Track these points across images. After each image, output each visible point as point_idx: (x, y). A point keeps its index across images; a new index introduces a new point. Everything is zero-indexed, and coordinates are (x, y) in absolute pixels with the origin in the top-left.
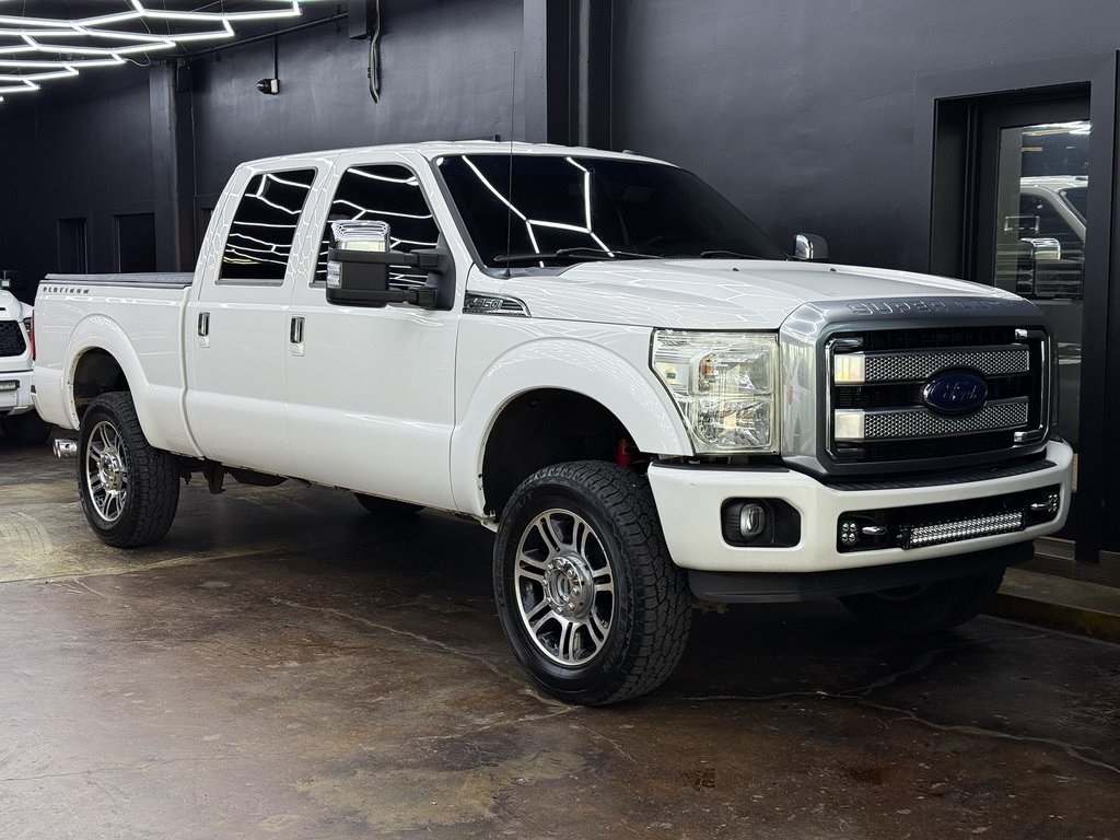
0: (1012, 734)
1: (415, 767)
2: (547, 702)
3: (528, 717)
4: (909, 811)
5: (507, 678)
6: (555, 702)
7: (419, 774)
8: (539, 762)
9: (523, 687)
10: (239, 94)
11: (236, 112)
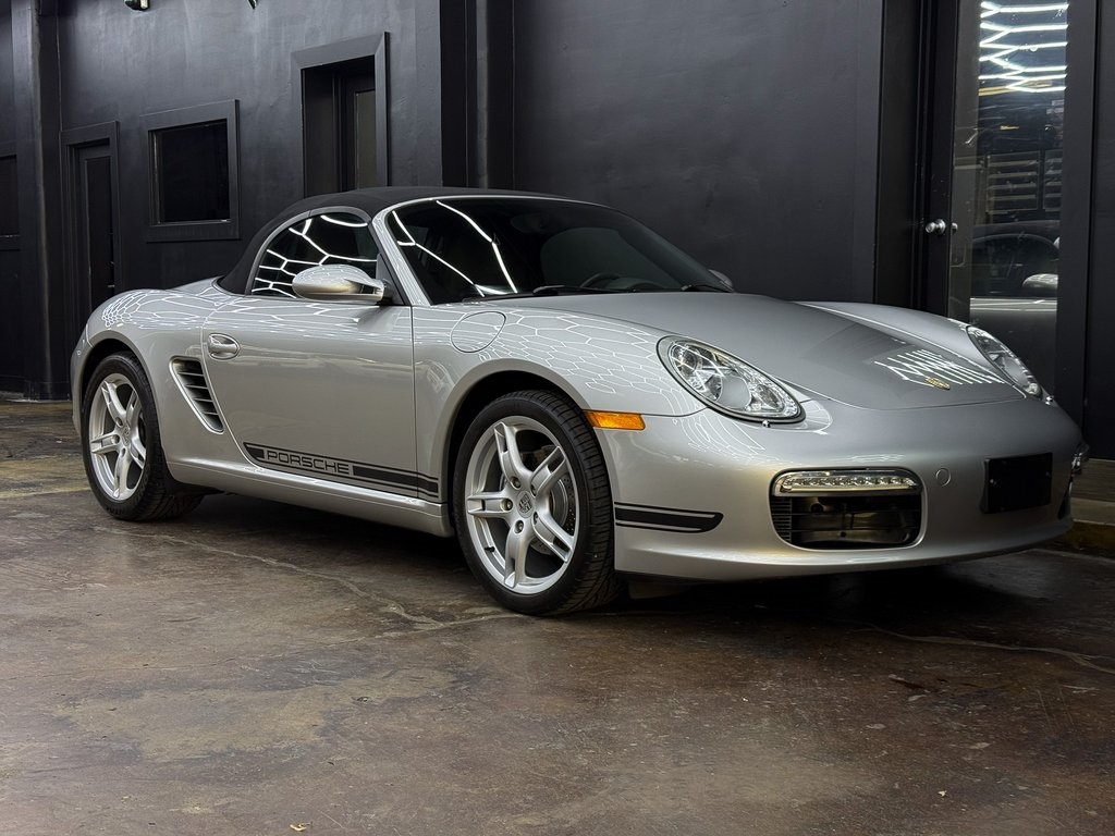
0: (1002, 644)
1: (225, 687)
2: (415, 619)
3: (386, 634)
4: (882, 726)
5: (368, 598)
6: (425, 619)
7: (228, 695)
8: (392, 680)
9: (386, 605)
10: (107, 15)
11: (103, 35)
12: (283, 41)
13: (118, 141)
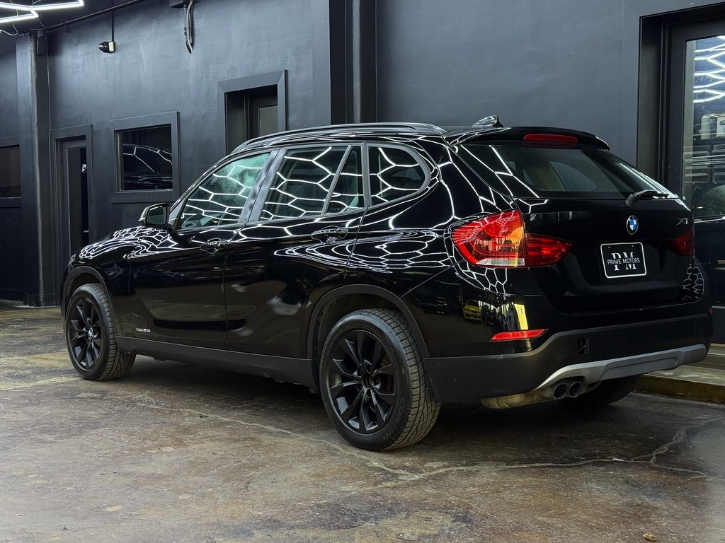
2: (395, 471)
3: (389, 484)
6: (403, 472)
7: (311, 534)
8: (412, 520)
10: (84, 55)
11: (81, 68)
12: (211, 74)
13: (92, 138)
